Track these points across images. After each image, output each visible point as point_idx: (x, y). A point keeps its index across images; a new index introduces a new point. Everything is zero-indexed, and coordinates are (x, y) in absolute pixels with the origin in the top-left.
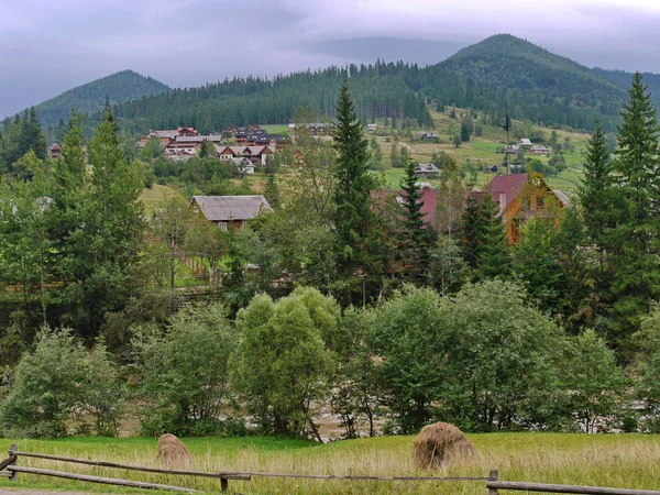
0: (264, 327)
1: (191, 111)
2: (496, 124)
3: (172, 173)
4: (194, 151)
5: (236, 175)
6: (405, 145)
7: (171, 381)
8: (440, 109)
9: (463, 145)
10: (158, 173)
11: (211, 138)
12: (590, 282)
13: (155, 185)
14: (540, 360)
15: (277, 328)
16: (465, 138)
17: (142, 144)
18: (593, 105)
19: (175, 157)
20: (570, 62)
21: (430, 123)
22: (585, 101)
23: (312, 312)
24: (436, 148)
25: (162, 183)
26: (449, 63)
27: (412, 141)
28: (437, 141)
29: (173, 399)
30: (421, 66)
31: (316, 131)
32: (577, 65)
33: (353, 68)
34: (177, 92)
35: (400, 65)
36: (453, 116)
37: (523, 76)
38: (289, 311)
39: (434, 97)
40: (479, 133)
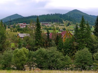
0: (17, 53)
1: (25, 20)
2: (73, 23)
3: (20, 30)
4: (25, 27)
5: (31, 30)
6: (59, 26)
7: (3, 61)
8: (65, 21)
9: (68, 27)
10: (18, 30)
11: (28, 25)
12: (75, 48)
13: (17, 32)
14: (59, 59)
15: (18, 53)
16: (68, 25)
17: (17, 25)
18: (89, 21)
19: (22, 27)
20: (86, 14)
21: (63, 23)
22: (88, 20)
23: (24, 51)
24: (63, 27)
25: (19, 31)
26: (67, 14)
27: (60, 26)
28: (64, 26)
29: (3, 64)
30: (62, 14)
31: (45, 24)
32: (87, 14)
33: (51, 14)
34: (24, 17)
35: (59, 14)
36: (67, 22)
37: (78, 16)
38: (20, 51)
39: (64, 19)
40: (71, 25)
